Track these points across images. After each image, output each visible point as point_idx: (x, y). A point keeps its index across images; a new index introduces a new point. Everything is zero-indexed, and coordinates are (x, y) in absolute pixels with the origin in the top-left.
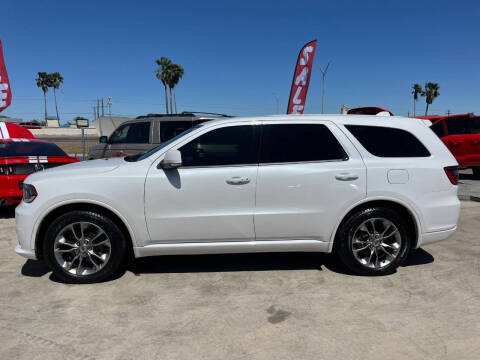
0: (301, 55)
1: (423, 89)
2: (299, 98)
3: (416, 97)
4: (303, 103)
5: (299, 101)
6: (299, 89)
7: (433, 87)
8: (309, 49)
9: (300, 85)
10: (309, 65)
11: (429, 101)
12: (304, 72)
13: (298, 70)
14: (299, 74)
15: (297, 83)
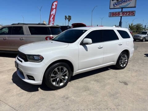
0: (53, 5)
1: (67, 17)
2: (52, 19)
3: (66, 19)
4: (54, 21)
5: (53, 20)
6: (53, 16)
7: (70, 17)
8: (56, 3)
9: (53, 14)
10: (56, 8)
11: (69, 21)
12: (54, 10)
13: (52, 10)
14: (52, 11)
15: (52, 14)
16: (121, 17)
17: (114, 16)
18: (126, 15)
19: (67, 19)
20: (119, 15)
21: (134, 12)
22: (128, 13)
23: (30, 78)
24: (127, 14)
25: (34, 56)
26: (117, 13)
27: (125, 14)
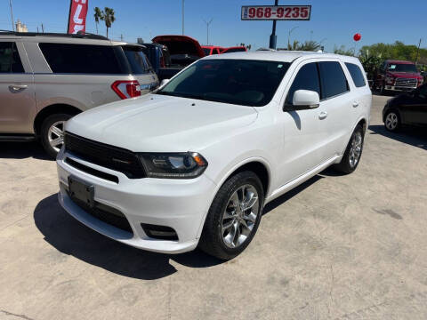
1: (102, 14)
2: (80, 17)
3: (97, 19)
4: (84, 23)
5: (80, 21)
6: (80, 8)
7: (109, 11)
9: (80, 3)
11: (108, 25)
16: (275, 21)
17: (256, 17)
18: (286, 16)
19: (101, 18)
20: (270, 15)
21: (308, 10)
22: (293, 12)
23: (153, 233)
24: (290, 14)
25: (170, 158)
26: (264, 8)
27: (285, 13)
